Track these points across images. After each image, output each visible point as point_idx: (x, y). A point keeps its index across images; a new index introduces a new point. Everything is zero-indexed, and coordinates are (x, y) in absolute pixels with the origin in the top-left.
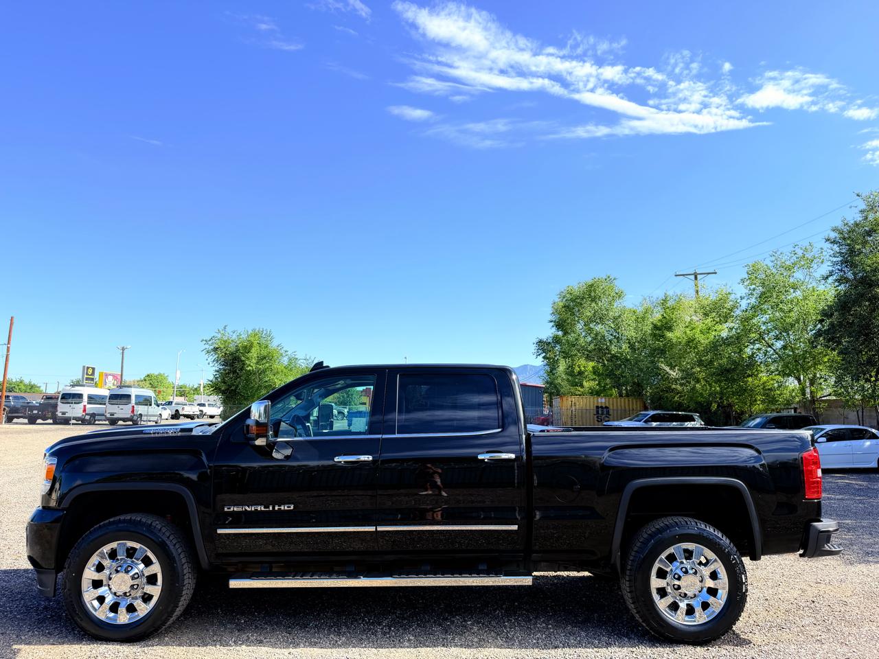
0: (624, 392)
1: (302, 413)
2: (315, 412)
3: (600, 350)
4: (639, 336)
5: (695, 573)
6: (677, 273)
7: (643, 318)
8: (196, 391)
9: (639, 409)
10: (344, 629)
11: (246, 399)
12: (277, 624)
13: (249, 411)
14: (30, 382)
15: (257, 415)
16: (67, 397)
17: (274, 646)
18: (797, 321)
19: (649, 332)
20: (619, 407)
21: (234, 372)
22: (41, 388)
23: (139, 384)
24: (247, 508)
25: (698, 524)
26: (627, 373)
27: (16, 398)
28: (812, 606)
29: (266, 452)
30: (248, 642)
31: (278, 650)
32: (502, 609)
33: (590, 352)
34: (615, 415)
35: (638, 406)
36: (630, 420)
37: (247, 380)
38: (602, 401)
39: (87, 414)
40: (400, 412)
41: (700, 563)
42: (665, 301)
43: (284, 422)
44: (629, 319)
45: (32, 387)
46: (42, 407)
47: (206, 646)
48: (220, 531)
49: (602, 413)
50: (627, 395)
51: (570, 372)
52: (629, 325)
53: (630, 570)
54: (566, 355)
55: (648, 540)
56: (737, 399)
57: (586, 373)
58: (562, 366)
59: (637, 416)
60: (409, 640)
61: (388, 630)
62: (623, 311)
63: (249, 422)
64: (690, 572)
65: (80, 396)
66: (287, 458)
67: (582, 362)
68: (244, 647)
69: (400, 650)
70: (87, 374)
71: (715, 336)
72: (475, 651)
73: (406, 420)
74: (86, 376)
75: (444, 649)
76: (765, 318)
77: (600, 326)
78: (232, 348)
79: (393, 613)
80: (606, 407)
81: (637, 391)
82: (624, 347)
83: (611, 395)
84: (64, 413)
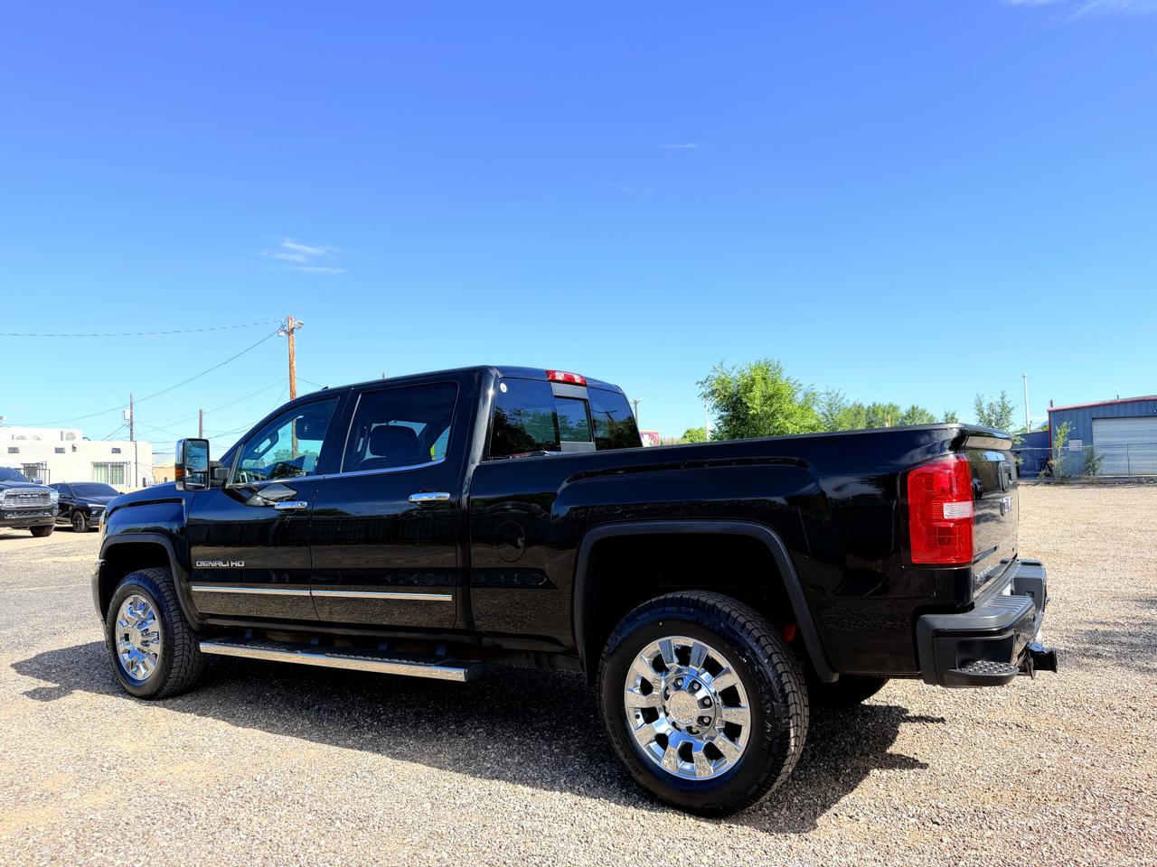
24: (211, 564)
48: (193, 588)
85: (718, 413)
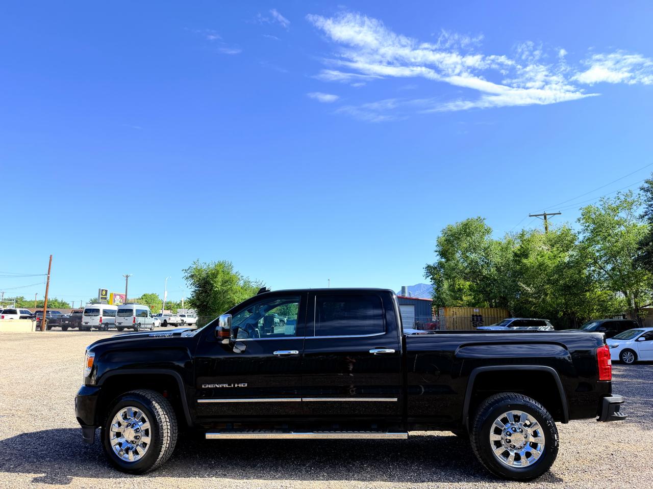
0: (494, 304)
1: (252, 322)
2: (261, 321)
3: (474, 272)
4: (504, 262)
5: (522, 432)
6: (531, 215)
7: (507, 248)
8: (179, 306)
9: (505, 316)
10: (280, 468)
11: (215, 311)
12: (235, 464)
13: (218, 321)
14: (62, 301)
15: (223, 324)
16: (88, 311)
17: (234, 478)
18: (622, 249)
19: (512, 258)
20: (490, 316)
21: (206, 292)
22: (70, 305)
23: (139, 301)
24: (217, 386)
25: (525, 398)
26: (495, 290)
27: (53, 312)
28: (611, 457)
29: (229, 348)
30: (216, 475)
31: (236, 481)
32: (389, 457)
33: (467, 274)
34: (487, 321)
35: (505, 314)
36: (498, 325)
37: (215, 298)
38: (476, 311)
39: (102, 324)
40: (317, 321)
41: (525, 425)
42: (523, 235)
43: (240, 328)
44: (495, 249)
45: (63, 305)
46: (71, 319)
47: (190, 477)
48: (199, 401)
49: (477, 320)
50: (496, 307)
51: (452, 288)
52: (496, 253)
53: (475, 427)
54: (448, 277)
55: (489, 408)
56: (578, 308)
57: (465, 290)
58: (446, 285)
59: (503, 322)
60: (323, 476)
61: (309, 470)
62: (491, 243)
63: (218, 328)
64: (518, 430)
65: (98, 311)
66: (243, 352)
67: (462, 281)
68: (214, 478)
69: (317, 482)
70: (102, 295)
71: (559, 262)
72: (367, 483)
73: (321, 327)
74: (101, 296)
75: (347, 481)
76: (598, 247)
77: (474, 254)
78: (204, 275)
79: (313, 459)
80: (480, 316)
81: (503, 303)
82: (492, 270)
83: (484, 306)
84: (86, 323)
85: (193, 289)
